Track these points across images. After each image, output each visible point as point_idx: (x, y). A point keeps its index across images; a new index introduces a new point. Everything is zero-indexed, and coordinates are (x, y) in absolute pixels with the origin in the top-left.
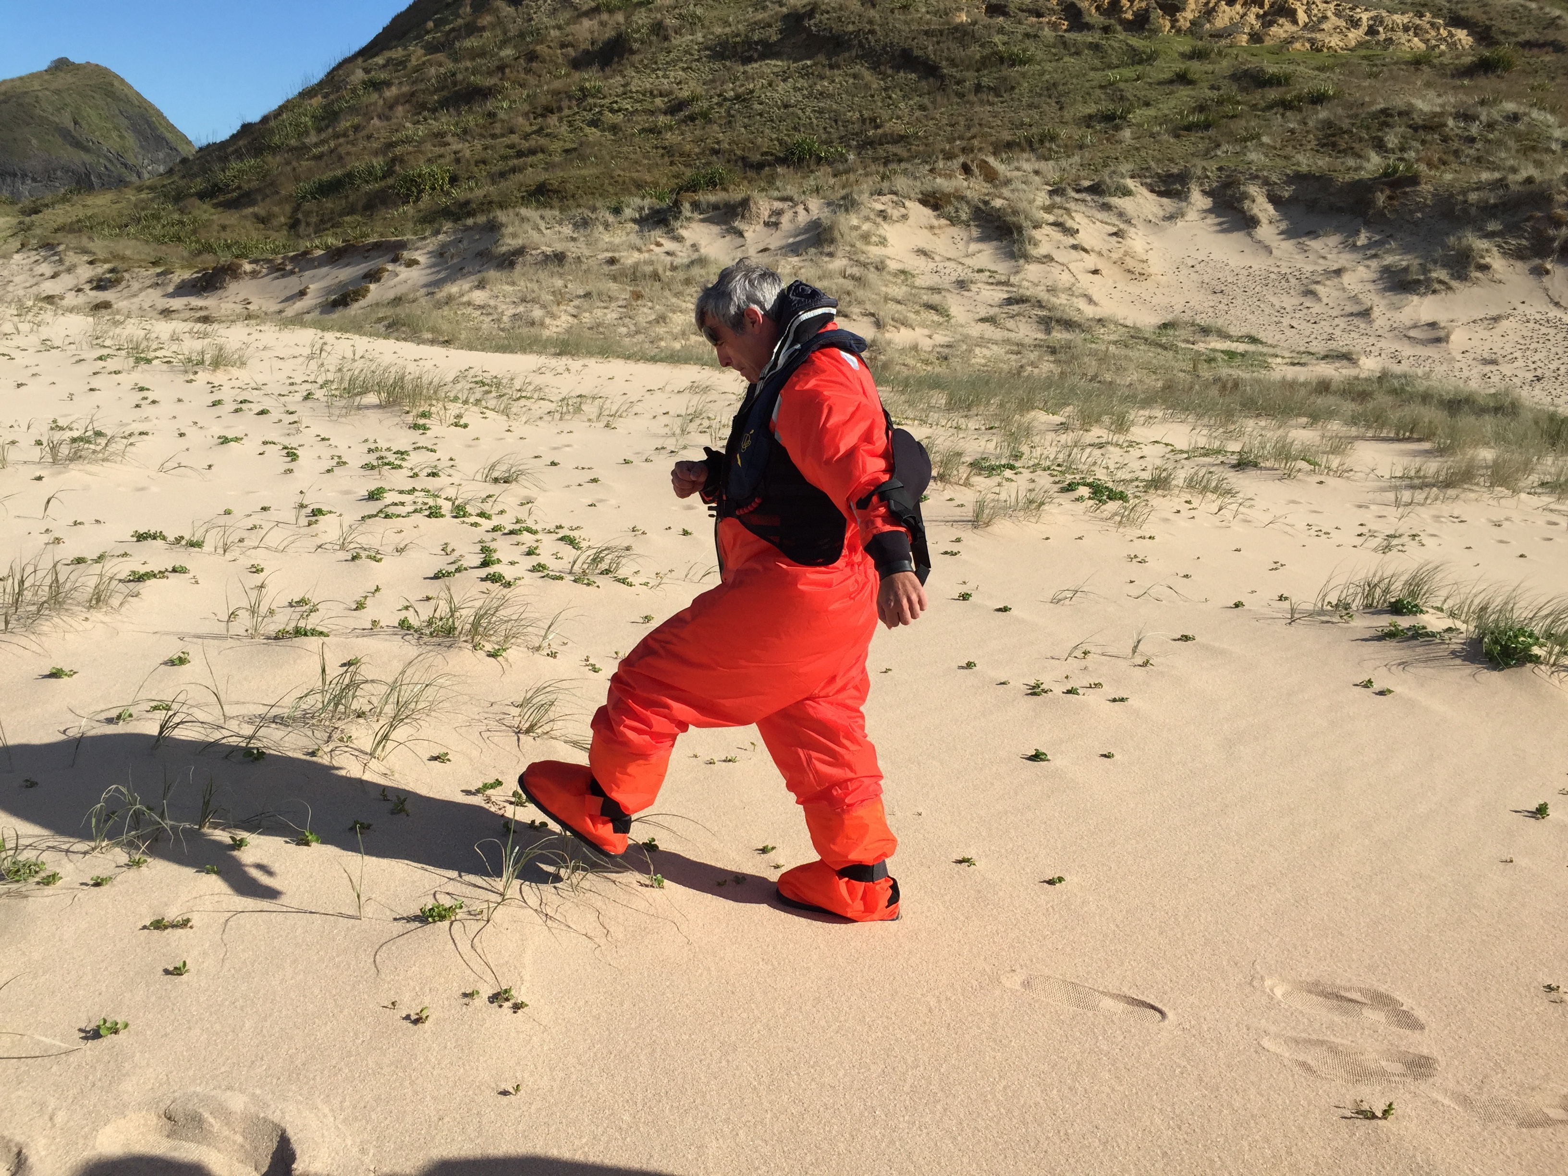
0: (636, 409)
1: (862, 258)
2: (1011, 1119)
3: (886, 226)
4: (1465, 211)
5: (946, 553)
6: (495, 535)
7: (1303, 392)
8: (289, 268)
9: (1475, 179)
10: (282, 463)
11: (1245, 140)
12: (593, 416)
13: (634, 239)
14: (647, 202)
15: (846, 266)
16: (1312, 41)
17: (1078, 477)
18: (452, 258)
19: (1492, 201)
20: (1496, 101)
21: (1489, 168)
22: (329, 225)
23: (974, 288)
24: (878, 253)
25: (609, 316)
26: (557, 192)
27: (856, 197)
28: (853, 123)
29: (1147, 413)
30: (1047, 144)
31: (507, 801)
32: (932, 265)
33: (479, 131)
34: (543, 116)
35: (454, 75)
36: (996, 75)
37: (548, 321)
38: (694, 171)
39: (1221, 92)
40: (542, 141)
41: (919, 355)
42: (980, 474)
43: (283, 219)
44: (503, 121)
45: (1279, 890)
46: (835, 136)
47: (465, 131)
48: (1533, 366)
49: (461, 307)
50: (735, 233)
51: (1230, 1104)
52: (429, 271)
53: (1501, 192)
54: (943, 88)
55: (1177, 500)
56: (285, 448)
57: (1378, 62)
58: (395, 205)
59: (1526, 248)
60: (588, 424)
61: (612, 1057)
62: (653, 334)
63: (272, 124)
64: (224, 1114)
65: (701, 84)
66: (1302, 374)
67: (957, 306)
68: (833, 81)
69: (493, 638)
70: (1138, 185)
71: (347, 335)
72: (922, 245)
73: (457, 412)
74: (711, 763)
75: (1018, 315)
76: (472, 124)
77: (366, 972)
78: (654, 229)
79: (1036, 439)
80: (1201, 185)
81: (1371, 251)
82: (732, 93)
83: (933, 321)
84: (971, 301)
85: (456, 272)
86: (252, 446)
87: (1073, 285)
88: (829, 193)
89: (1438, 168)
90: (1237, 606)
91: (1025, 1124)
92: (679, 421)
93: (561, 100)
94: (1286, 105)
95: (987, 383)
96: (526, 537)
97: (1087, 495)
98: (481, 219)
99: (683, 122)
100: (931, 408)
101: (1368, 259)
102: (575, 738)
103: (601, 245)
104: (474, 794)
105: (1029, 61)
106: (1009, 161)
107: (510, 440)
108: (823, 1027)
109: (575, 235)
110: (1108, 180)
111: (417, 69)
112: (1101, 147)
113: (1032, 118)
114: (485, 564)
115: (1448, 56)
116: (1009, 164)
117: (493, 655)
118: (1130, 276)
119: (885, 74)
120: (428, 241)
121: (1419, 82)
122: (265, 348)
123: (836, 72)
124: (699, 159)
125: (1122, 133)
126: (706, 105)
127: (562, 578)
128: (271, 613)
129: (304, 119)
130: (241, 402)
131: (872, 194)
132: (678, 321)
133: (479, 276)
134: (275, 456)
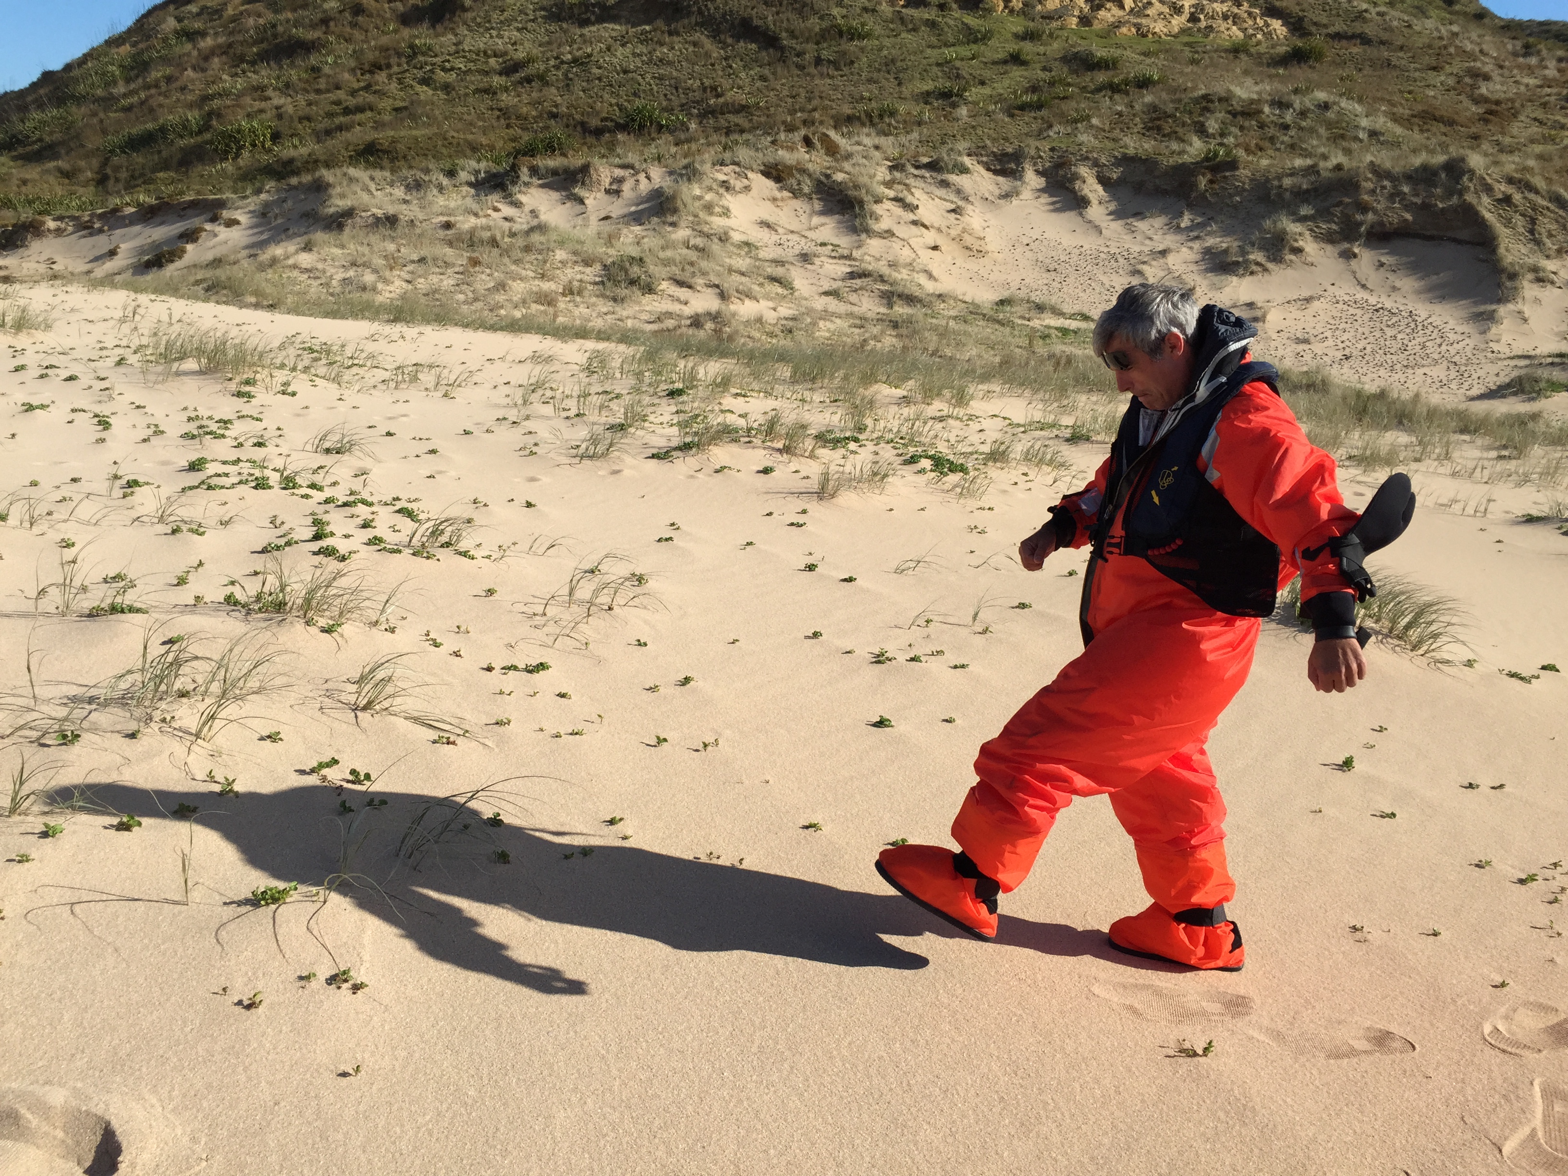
0: (475, 379)
1: (706, 229)
2: (855, 1074)
3: (728, 197)
4: (1279, 195)
5: (792, 524)
6: (327, 507)
8: (97, 226)
9: (1289, 165)
10: (93, 431)
11: (1076, 121)
12: (431, 385)
13: (470, 202)
14: (483, 165)
15: (689, 237)
16: (1138, 27)
17: (920, 450)
18: (276, 218)
19: (1305, 187)
20: (1308, 90)
21: (1301, 155)
22: (140, 181)
23: (817, 261)
24: (721, 224)
25: (445, 283)
26: (387, 152)
27: (697, 166)
28: (694, 91)
29: (985, 387)
30: (887, 120)
31: (344, 780)
32: (775, 238)
33: (301, 85)
34: (371, 72)
35: (274, 26)
36: (836, 49)
37: (380, 286)
38: (532, 135)
39: (1053, 73)
40: (370, 98)
41: (764, 327)
42: (824, 447)
43: (89, 174)
44: (329, 76)
45: (1108, 844)
46: (675, 103)
47: (287, 85)
48: (1341, 346)
49: (287, 271)
50: (575, 200)
51: (1063, 1049)
52: (251, 232)
53: (1313, 178)
54: (783, 60)
55: (1014, 472)
56: (96, 416)
57: (1200, 49)
58: (213, 162)
59: (1335, 232)
60: (425, 393)
61: (457, 1032)
62: (492, 302)
63: (76, 72)
64: (43, 1109)
65: (536, 45)
67: (800, 279)
68: (673, 48)
69: (327, 613)
70: (975, 163)
71: (163, 298)
72: (766, 217)
73: (285, 379)
74: (558, 736)
75: (861, 289)
76: (295, 78)
77: (194, 959)
78: (491, 194)
79: (880, 412)
80: (1035, 164)
81: (1193, 233)
82: (569, 57)
83: (777, 294)
84: (814, 275)
85: (280, 233)
86: (59, 414)
87: (914, 260)
88: (670, 161)
89: (1255, 154)
90: (1071, 574)
91: (869, 1077)
92: (520, 392)
93: (389, 57)
94: (1114, 88)
95: (831, 356)
96: (361, 509)
97: (929, 467)
98: (306, 178)
99: (520, 83)
100: (776, 380)
101: (1191, 240)
102: (416, 714)
103: (436, 209)
104: (309, 774)
105: (867, 36)
106: (850, 135)
107: (342, 409)
108: (671, 994)
109: (408, 198)
110: (946, 158)
111: (234, 19)
112: (939, 124)
113: (871, 92)
114: (317, 537)
115: (1264, 45)
116: (850, 138)
117: (328, 630)
118: (968, 253)
119: (725, 43)
120: (249, 200)
121: (1238, 70)
122: (72, 310)
123: (675, 39)
124: (536, 122)
125: (958, 110)
126: (542, 67)
127: (399, 551)
128: (84, 589)
129: (110, 68)
130: (47, 367)
131: (714, 164)
132: (518, 289)
133: (305, 238)
134: (86, 424)
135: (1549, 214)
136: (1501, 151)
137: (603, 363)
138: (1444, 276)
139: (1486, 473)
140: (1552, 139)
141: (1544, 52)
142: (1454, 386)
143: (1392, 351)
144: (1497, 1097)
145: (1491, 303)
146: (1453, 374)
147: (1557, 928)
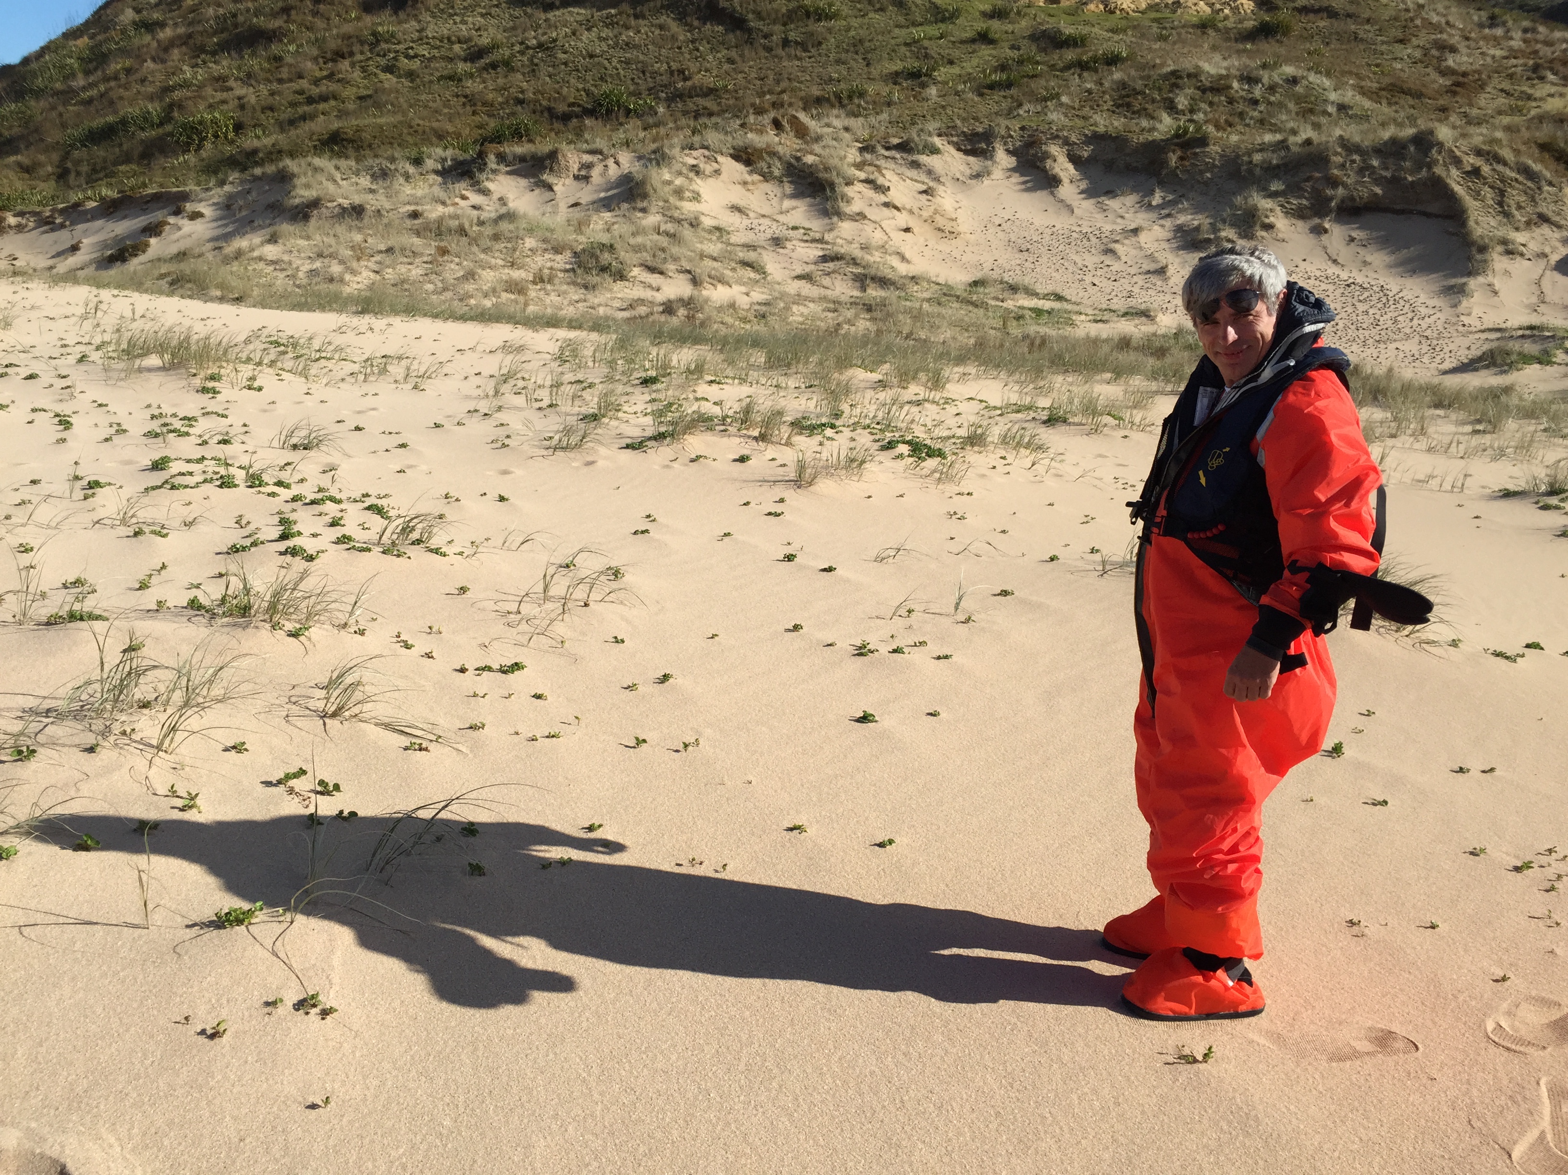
0: (445, 370)
1: (676, 214)
2: (846, 1091)
3: (699, 181)
4: (1250, 171)
5: (770, 514)
6: (295, 505)
7: (1106, 349)
8: (58, 221)
9: (1259, 140)
10: (53, 431)
11: (1045, 99)
12: (400, 377)
13: (437, 191)
14: (449, 153)
15: (659, 222)
16: (1106, 3)
17: (897, 435)
18: (240, 210)
19: (1275, 162)
20: (1276, 65)
21: (1271, 130)
22: (101, 175)
23: (789, 245)
24: (692, 209)
25: (414, 272)
26: (352, 141)
27: (667, 151)
28: (661, 75)
29: (960, 369)
30: (856, 101)
31: (312, 791)
32: (746, 222)
33: (262, 75)
34: (334, 60)
35: (234, 16)
36: (803, 30)
37: (347, 277)
38: (498, 121)
39: (1021, 52)
40: (333, 87)
41: (737, 313)
42: (801, 434)
43: (50, 169)
44: (291, 65)
45: (1099, 841)
46: (643, 87)
47: (249, 75)
49: (252, 263)
50: (544, 187)
51: (1059, 1058)
52: (215, 224)
53: (1283, 153)
54: (750, 42)
55: (992, 456)
56: (57, 415)
57: (1168, 25)
58: (175, 154)
59: (1306, 207)
60: (395, 386)
61: (431, 1058)
62: (462, 292)
63: (34, 66)
65: (501, 30)
66: (1103, 331)
67: (773, 263)
68: (639, 32)
69: (294, 617)
70: (945, 143)
71: (126, 293)
72: (737, 201)
73: (250, 374)
74: (534, 739)
75: (834, 272)
76: (256, 68)
77: (155, 986)
78: (459, 182)
79: (856, 397)
80: (1005, 144)
81: (1165, 210)
82: (534, 42)
83: (750, 279)
84: (787, 258)
85: (246, 225)
86: (19, 414)
87: (886, 242)
88: (639, 146)
89: (1225, 130)
90: (1052, 559)
91: (861, 1094)
92: (492, 383)
93: (352, 44)
94: (1083, 66)
95: (805, 341)
96: (329, 507)
97: (907, 453)
98: (270, 169)
99: (485, 69)
100: (751, 366)
101: (1163, 218)
102: (387, 720)
103: (402, 197)
104: (275, 785)
105: (835, 16)
106: (818, 117)
107: (309, 404)
108: (655, 1011)
109: (374, 187)
110: (916, 139)
111: (194, 9)
112: (908, 105)
113: (840, 73)
114: (284, 537)
115: (1232, 20)
116: (819, 119)
117: (294, 635)
118: (940, 234)
119: (691, 26)
120: (213, 192)
121: (1206, 46)
122: (33, 307)
123: (641, 22)
124: (502, 108)
125: (928, 90)
126: (508, 53)
127: (369, 550)
128: (43, 595)
129: (69, 61)
130: (7, 366)
131: (683, 149)
132: (488, 277)
133: (269, 230)
134: (46, 424)
135: (1517, 185)
136: (1469, 123)
137: (575, 353)
138: (1413, 251)
139: (1462, 447)
140: (1519, 111)
141: (1510, 23)
142: (1426, 360)
143: (1364, 326)
144: (1503, 1098)
145: (1462, 276)
146: (1425, 348)
147: (1556, 917)
